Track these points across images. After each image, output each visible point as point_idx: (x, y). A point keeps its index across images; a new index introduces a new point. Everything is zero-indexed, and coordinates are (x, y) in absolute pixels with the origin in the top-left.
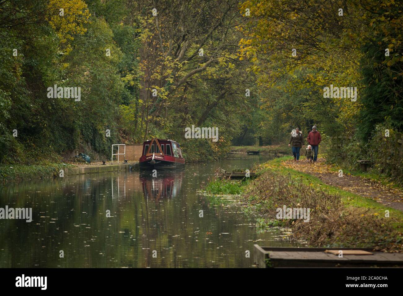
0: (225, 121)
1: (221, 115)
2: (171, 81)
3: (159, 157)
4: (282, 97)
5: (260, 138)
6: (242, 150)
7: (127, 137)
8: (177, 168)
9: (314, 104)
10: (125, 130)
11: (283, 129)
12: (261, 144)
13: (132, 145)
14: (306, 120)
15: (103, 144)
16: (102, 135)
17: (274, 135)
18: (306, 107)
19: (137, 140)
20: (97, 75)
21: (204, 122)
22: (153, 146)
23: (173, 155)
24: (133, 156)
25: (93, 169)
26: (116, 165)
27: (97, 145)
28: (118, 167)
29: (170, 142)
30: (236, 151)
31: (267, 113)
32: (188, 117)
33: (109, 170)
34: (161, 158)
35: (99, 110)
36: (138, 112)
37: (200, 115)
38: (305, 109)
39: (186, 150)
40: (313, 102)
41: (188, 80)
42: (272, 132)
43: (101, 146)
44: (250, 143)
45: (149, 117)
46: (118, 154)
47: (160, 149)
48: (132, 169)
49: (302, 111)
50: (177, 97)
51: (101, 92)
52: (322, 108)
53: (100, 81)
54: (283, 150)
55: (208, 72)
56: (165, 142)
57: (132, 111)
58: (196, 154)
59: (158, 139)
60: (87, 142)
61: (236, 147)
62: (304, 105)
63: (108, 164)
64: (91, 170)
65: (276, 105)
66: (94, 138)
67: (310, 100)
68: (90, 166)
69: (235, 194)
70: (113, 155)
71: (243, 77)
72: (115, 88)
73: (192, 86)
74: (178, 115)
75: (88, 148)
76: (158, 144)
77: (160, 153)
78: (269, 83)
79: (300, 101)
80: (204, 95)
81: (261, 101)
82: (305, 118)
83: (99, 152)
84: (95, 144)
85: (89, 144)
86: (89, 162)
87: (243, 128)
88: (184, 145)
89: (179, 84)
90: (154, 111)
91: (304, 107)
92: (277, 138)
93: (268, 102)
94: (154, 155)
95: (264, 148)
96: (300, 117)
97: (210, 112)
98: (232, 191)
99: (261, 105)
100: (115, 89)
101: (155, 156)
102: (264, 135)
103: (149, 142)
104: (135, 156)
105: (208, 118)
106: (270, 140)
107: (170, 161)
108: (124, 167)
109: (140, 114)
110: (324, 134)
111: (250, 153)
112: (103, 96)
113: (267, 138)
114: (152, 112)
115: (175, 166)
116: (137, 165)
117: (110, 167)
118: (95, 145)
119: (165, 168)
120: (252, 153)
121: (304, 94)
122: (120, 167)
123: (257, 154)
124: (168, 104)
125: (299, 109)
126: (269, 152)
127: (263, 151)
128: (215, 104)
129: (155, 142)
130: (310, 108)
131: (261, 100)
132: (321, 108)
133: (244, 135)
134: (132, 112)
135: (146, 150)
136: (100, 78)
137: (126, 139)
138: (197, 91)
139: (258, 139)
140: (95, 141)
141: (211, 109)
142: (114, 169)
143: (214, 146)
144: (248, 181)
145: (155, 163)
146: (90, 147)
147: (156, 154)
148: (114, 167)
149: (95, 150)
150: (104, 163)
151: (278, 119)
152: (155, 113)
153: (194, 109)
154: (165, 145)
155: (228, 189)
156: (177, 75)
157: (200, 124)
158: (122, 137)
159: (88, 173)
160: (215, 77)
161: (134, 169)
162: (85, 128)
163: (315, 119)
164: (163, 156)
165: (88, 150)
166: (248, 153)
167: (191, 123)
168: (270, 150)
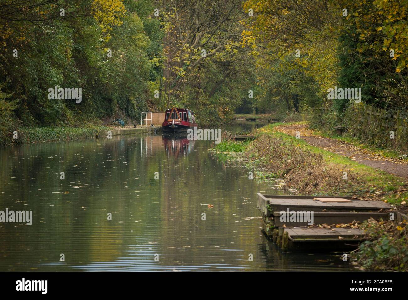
0: (230, 95)
1: (227, 90)
2: (188, 63)
3: (178, 123)
5: (257, 108)
6: (242, 118)
7: (153, 106)
9: (298, 82)
10: (152, 101)
11: (274, 101)
12: (257, 113)
13: (157, 112)
14: (293, 94)
15: (135, 112)
17: (267, 106)
19: (161, 109)
20: (131, 58)
21: (213, 95)
22: (173, 114)
23: (189, 120)
25: (127, 131)
26: (145, 128)
27: (130, 112)
28: (146, 130)
29: (186, 111)
30: (237, 118)
31: (262, 88)
32: (201, 91)
33: (139, 132)
35: (132, 85)
36: (162, 87)
37: (210, 90)
38: (292, 86)
39: (199, 117)
40: (298, 80)
41: (201, 62)
42: (266, 103)
43: (133, 113)
44: (249, 112)
45: (171, 91)
46: (146, 119)
47: (179, 115)
48: (157, 131)
49: (290, 88)
50: (192, 75)
51: (134, 71)
52: (305, 86)
53: (133, 62)
54: (275, 118)
55: (217, 56)
56: (183, 110)
57: (158, 86)
58: (207, 120)
59: (177, 108)
60: (122, 110)
61: (237, 115)
62: (291, 82)
63: (138, 127)
64: (125, 132)
66: (128, 107)
67: (296, 79)
68: (124, 129)
69: (238, 152)
70: (142, 120)
71: (244, 60)
72: (144, 67)
73: (204, 67)
74: (193, 90)
75: (123, 115)
76: (177, 112)
77: (179, 119)
79: (288, 80)
80: (213, 74)
83: (131, 118)
84: (128, 111)
85: (124, 111)
86: (124, 125)
87: (243, 101)
88: (197, 113)
89: (194, 65)
91: (292, 84)
92: (270, 108)
93: (263, 80)
95: (259, 116)
96: (287, 92)
97: (218, 87)
98: (236, 149)
99: (257, 82)
100: (144, 69)
101: (175, 121)
102: (259, 106)
103: (170, 111)
105: (216, 92)
106: (264, 110)
107: (186, 125)
108: (151, 130)
110: (307, 106)
112: (135, 74)
113: (262, 109)
114: (173, 87)
116: (161, 128)
117: (140, 130)
118: (128, 113)
120: (250, 120)
121: (291, 74)
122: (148, 130)
123: (253, 121)
124: (185, 81)
125: (287, 86)
127: (259, 119)
128: (222, 81)
129: (174, 110)
130: (295, 85)
131: (257, 78)
133: (244, 106)
135: (167, 117)
136: (133, 60)
137: (152, 108)
138: (208, 71)
139: (255, 109)
140: (128, 109)
141: (219, 85)
142: (143, 131)
143: (220, 114)
144: (248, 142)
145: (175, 127)
146: (125, 114)
147: (176, 120)
148: (143, 130)
149: (128, 116)
150: (135, 126)
151: (270, 94)
152: (175, 87)
153: (206, 85)
154: (182, 113)
155: (233, 148)
156: (193, 59)
157: (210, 97)
158: (150, 106)
159: (123, 135)
160: (222, 60)
161: (158, 132)
162: (121, 99)
163: (300, 93)
164: (181, 122)
165: (122, 116)
166: (247, 120)
167: (203, 96)
168: (264, 118)
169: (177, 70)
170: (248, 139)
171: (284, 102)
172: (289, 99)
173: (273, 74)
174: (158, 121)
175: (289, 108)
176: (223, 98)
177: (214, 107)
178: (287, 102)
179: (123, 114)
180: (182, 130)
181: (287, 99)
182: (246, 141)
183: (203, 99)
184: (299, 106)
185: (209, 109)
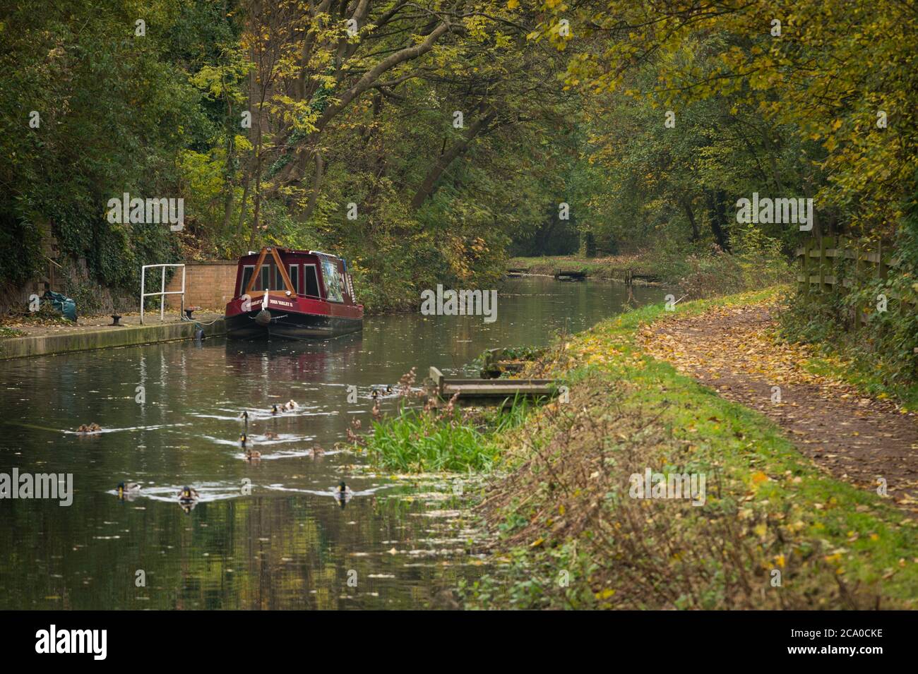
0: (491, 195)
1: (481, 178)
2: (330, 82)
3: (282, 303)
4: (643, 132)
5: (590, 237)
6: (541, 269)
7: (200, 241)
8: (335, 335)
9: (727, 150)
10: (194, 222)
11: (648, 214)
12: (591, 254)
13: (212, 264)
14: (707, 192)
15: (125, 263)
16: (122, 237)
17: (624, 230)
18: (707, 158)
19: (229, 250)
20: (92, 59)
21: (431, 196)
22: (265, 269)
23: (325, 295)
24: (216, 296)
25: (77, 339)
26: (154, 326)
27: (104, 264)
28: (159, 331)
29: (315, 258)
31: (607, 173)
32: (385, 185)
33: (129, 341)
34: (287, 304)
35: (98, 162)
36: (232, 171)
37: (417, 177)
38: (705, 164)
39: (378, 276)
40: (725, 146)
41: (382, 80)
42: (620, 221)
43: (120, 267)
44: (566, 248)
45: (264, 185)
46: (163, 292)
47: (286, 280)
48: (203, 336)
49: (697, 170)
50: (349, 128)
51: (106, 111)
52: (748, 162)
53: (101, 76)
54: (647, 271)
55: (438, 59)
56: (303, 257)
57: (218, 166)
58: (406, 286)
59: (279, 250)
60: (75, 257)
61: (526, 259)
62: (701, 152)
63: (129, 323)
64: (69, 344)
65: (628, 154)
66: (98, 246)
67: (717, 139)
68: (70, 330)
69: (467, 471)
70: (143, 295)
71: (537, 75)
72: (156, 100)
73: (397, 100)
74: (357, 179)
75: (78, 276)
76: (280, 264)
77: (286, 289)
78: (601, 78)
79: (691, 143)
80: (431, 124)
81: (591, 142)
82: (704, 187)
83: (111, 285)
84: (98, 261)
85: (82, 262)
86: (73, 318)
87: (548, 212)
88: (370, 261)
89: (354, 91)
90: (283, 166)
91: (703, 157)
92: (632, 237)
93: (609, 146)
94: (266, 295)
95: (598, 262)
96: (690, 185)
97: (446, 171)
98: (456, 459)
99: (589, 152)
100: (155, 105)
101: (270, 297)
102: (598, 229)
103: (254, 259)
104: (221, 297)
105: (441, 188)
106: (614, 243)
107: (314, 314)
108: (180, 330)
109: (239, 175)
110: (758, 231)
111: (561, 277)
112: (111, 123)
113: (608, 238)
114: (277, 170)
115: (331, 329)
116: (219, 322)
117: (134, 332)
118: (98, 267)
119: (301, 336)
120: (568, 277)
121: (703, 125)
122: (167, 332)
123: (579, 280)
124: (321, 150)
125: (690, 165)
126: (612, 275)
127: (596, 272)
128: (462, 150)
129: (269, 258)
130: (716, 161)
131: (590, 139)
132: (745, 161)
133: (552, 228)
134: (218, 170)
135: (243, 284)
136: (101, 67)
137: (197, 247)
138: (411, 113)
139: (585, 239)
140: (98, 253)
141: (449, 161)
142: (146, 337)
143: (456, 265)
144: (519, 411)
145: (269, 318)
146: (85, 272)
147: (276, 293)
148: (147, 333)
149: (100, 279)
150: (116, 319)
151: (634, 188)
152: (284, 171)
153: (403, 163)
154: (301, 267)
155: (442, 449)
156: (345, 67)
157: (417, 203)
158: (187, 241)
159: (59, 354)
160: (457, 73)
161: (211, 335)
162: (68, 217)
163: (731, 188)
164: (293, 300)
165: (75, 280)
166: (557, 276)
167: (391, 202)
168: (614, 270)
169: (287, 107)
170: (520, 402)
171: (681, 217)
172: (696, 206)
173: (641, 124)
174: (218, 295)
175: (696, 236)
176: (468, 207)
177: (436, 240)
178: (691, 216)
179: (79, 272)
180: (298, 332)
181: (688, 208)
182: (508, 409)
183: (393, 211)
184: (729, 228)
185: (415, 247)
